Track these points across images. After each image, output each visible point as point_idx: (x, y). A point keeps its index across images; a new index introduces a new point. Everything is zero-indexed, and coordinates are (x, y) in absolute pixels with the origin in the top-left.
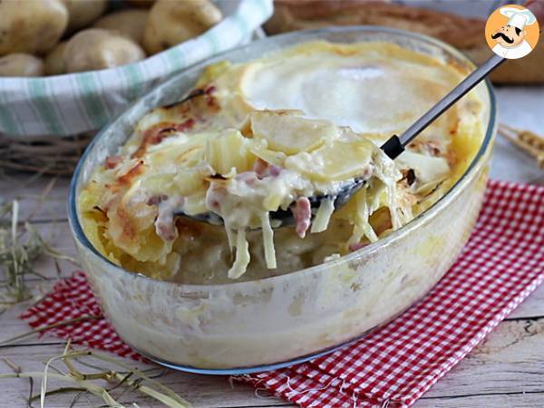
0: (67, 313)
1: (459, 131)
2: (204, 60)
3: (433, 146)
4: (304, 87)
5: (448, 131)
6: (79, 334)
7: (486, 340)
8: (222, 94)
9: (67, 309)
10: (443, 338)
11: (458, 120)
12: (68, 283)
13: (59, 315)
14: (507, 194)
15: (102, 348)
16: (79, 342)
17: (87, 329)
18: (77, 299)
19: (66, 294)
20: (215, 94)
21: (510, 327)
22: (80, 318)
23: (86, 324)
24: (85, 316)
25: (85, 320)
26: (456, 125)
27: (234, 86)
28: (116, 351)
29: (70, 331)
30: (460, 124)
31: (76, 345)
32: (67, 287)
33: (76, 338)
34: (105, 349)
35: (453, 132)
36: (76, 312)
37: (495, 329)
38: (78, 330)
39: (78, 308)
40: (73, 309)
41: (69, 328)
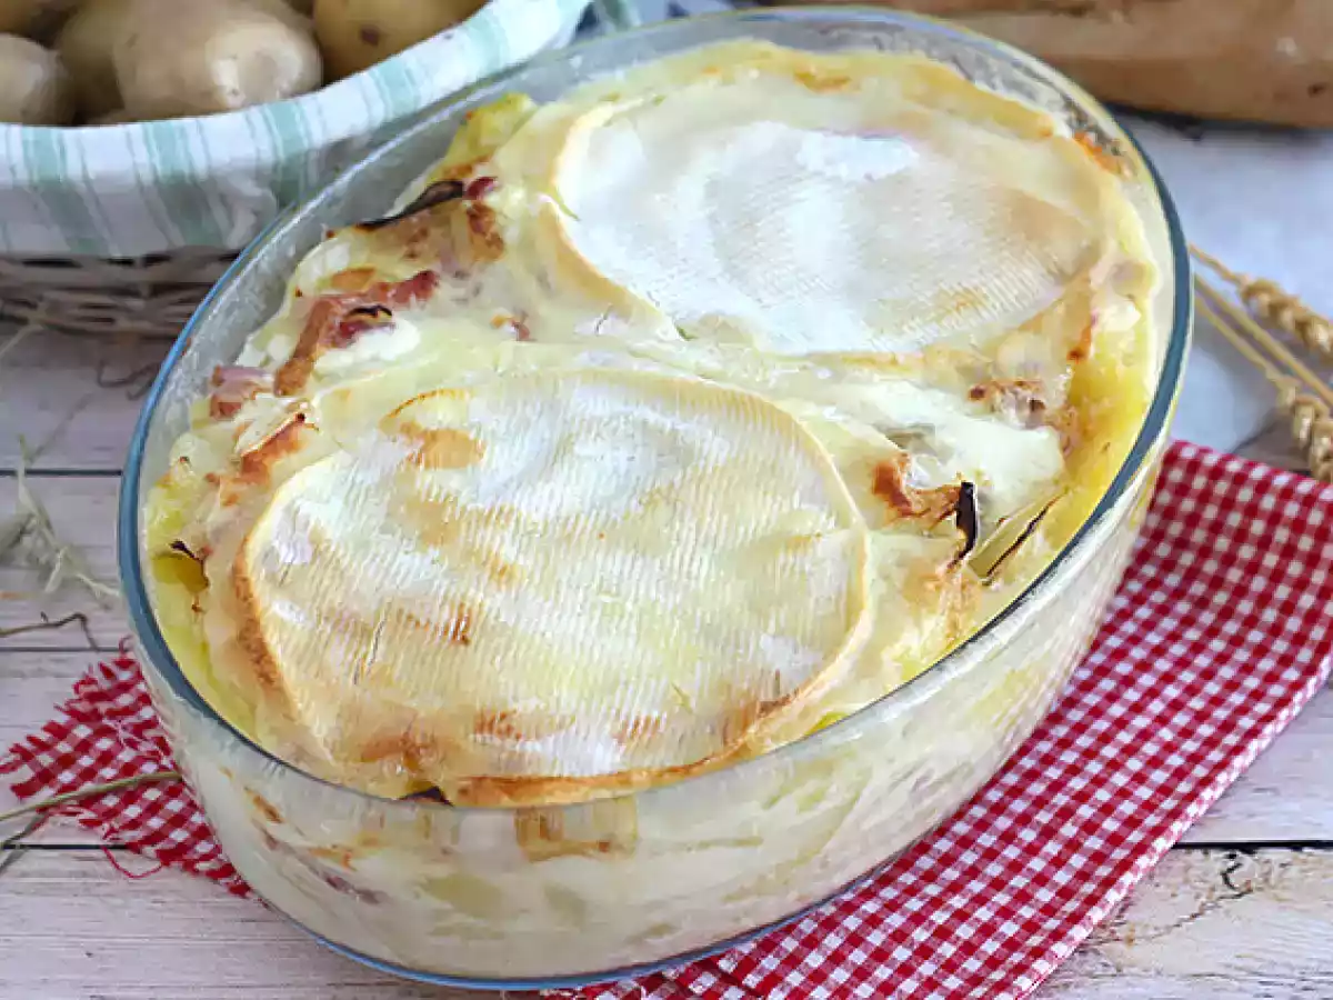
0: (106, 758)
1: (1092, 350)
2: (467, 90)
3: (1028, 394)
4: (713, 189)
5: (1065, 352)
6: (133, 824)
7: (1126, 904)
8: (507, 202)
9: (105, 744)
10: (1023, 897)
11: (1093, 321)
12: (107, 673)
13: (86, 761)
14: (1199, 482)
15: (189, 866)
16: (134, 847)
17: (153, 809)
18: (132, 720)
19: (103, 707)
20: (491, 200)
21: (1187, 868)
22: (136, 777)
23: (152, 795)
24: (149, 769)
25: (149, 783)
26: (1087, 335)
27: (539, 177)
28: (223, 881)
29: (111, 813)
30: (1095, 331)
31: (127, 854)
32: (105, 684)
33: (128, 836)
34: (196, 872)
35: (1077, 355)
36: (126, 756)
37: (1150, 874)
38: (133, 811)
39: (132, 744)
40: (119, 746)
41: (111, 802)
